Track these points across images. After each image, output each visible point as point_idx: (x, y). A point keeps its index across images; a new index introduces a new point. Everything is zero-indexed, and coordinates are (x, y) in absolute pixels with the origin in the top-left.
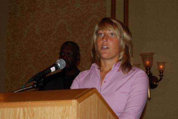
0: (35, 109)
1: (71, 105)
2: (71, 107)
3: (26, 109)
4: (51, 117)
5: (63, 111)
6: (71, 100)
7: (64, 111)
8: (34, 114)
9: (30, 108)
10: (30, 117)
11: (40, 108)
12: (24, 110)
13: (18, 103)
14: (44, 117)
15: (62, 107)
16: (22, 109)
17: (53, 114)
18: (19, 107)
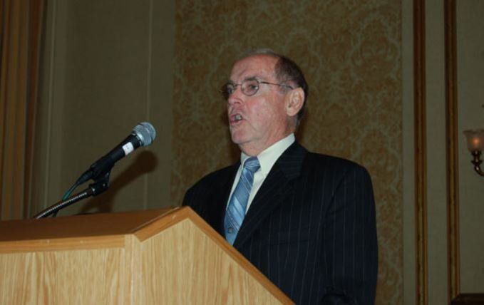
0: (57, 254)
1: (123, 246)
2: (123, 250)
3: (41, 255)
4: (86, 272)
5: (108, 259)
6: (122, 235)
7: (110, 260)
8: (55, 265)
9: (49, 253)
10: (50, 273)
11: (66, 253)
12: (37, 258)
13: (27, 243)
14: (74, 271)
15: (107, 251)
16: (34, 254)
17: (91, 265)
18: (29, 251)
